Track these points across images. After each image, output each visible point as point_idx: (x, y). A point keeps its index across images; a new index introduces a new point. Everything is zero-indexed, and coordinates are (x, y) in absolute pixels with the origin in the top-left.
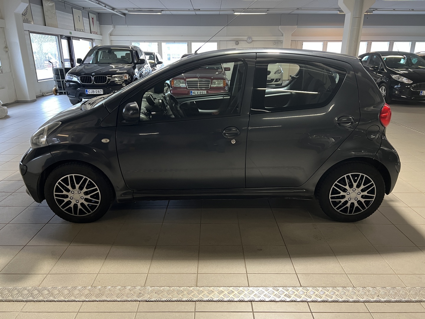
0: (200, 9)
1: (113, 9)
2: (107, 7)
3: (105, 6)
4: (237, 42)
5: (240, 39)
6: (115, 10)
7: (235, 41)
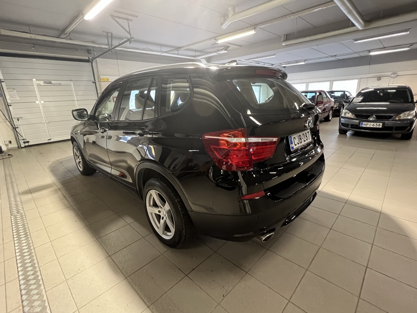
0: (336, 55)
1: (272, 65)
2: (265, 64)
3: (264, 64)
4: (379, 78)
5: (382, 75)
6: (274, 65)
7: (377, 78)
